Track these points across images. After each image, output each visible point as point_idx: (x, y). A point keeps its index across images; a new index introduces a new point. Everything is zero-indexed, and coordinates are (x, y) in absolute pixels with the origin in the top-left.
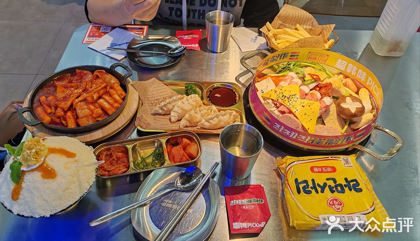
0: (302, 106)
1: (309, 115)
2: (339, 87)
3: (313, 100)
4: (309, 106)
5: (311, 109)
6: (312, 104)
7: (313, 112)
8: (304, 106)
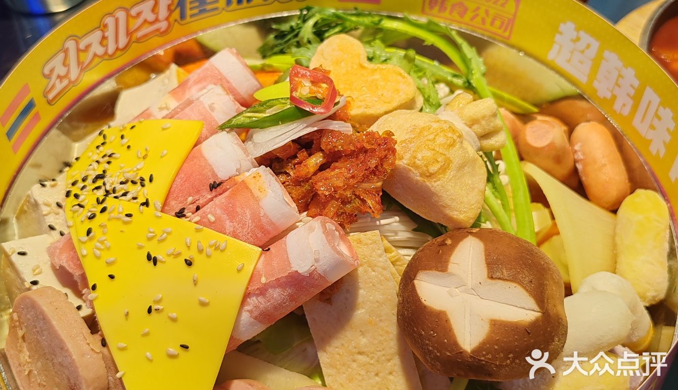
0: (149, 257)
1: (174, 320)
2: (433, 168)
3: (228, 225)
4: (189, 263)
5: (195, 282)
6: (208, 256)
7: (203, 304)
8: (155, 261)
